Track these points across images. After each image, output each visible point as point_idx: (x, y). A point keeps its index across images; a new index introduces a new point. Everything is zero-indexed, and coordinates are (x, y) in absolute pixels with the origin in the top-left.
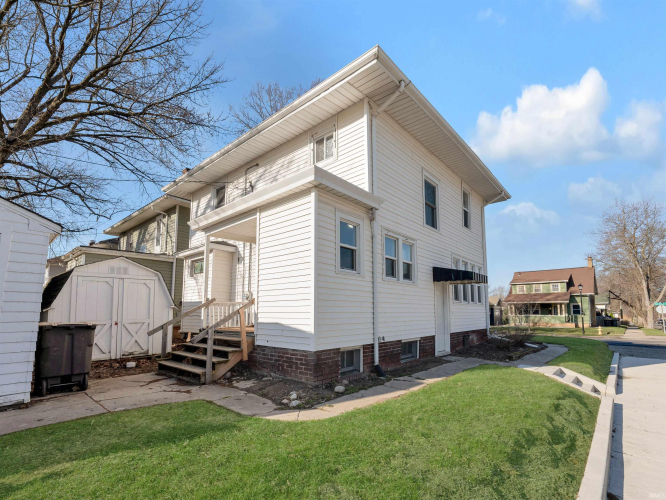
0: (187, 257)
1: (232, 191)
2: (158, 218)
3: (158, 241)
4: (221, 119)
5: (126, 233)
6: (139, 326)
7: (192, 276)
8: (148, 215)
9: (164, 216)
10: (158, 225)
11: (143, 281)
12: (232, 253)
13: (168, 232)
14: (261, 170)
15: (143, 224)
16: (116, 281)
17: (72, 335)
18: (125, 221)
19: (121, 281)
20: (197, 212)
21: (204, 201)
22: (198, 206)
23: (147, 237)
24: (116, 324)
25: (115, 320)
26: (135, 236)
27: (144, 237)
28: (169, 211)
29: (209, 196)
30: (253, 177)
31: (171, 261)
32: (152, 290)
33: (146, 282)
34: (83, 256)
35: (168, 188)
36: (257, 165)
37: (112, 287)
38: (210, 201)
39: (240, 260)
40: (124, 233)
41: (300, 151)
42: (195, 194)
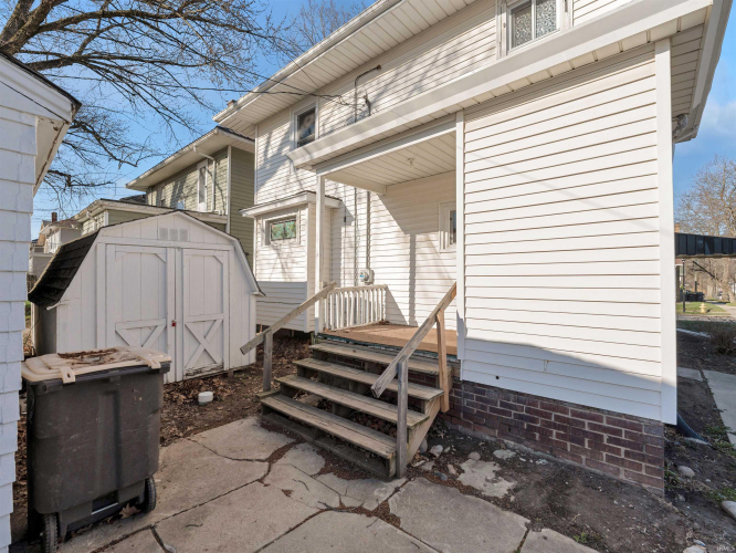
0: (259, 216)
1: (330, 116)
2: (201, 165)
3: (202, 197)
4: (283, 27)
5: (155, 187)
6: (208, 325)
7: (268, 243)
8: (187, 160)
9: (210, 162)
10: (202, 175)
11: (212, 253)
12: (333, 210)
13: (216, 184)
14: (387, 76)
15: (179, 174)
16: (171, 252)
17: (115, 393)
18: (155, 170)
19: (178, 253)
20: (266, 151)
21: (278, 135)
22: (268, 143)
23: (185, 191)
24: (174, 325)
25: (171, 318)
26: (169, 190)
27: (181, 191)
28: (218, 155)
29: (286, 126)
30: (370, 88)
31: (224, 222)
32: (225, 266)
33: (217, 254)
34: (106, 214)
35: (224, 116)
36: (379, 68)
37: (165, 263)
38: (288, 134)
39: (346, 220)
40: (152, 188)
41: (475, 31)
42: (265, 124)
